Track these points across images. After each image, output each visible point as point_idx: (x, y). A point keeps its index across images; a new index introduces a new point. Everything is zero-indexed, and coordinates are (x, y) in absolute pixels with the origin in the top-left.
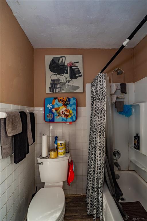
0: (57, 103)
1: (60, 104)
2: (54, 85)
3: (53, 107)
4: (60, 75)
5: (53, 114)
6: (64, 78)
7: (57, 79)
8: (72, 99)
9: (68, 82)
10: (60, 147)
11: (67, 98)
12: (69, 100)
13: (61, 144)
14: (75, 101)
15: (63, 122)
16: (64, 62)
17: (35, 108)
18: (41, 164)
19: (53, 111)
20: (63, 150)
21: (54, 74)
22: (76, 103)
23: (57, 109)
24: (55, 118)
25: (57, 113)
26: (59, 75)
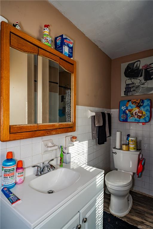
0: (130, 105)
1: (134, 106)
2: (128, 89)
3: (127, 109)
4: (135, 79)
5: (127, 114)
6: (139, 81)
7: (132, 83)
8: (145, 101)
9: (143, 84)
10: (131, 143)
11: (141, 100)
12: (143, 101)
13: (132, 140)
14: (149, 102)
15: (136, 122)
16: (138, 66)
17: (112, 110)
18: (115, 153)
19: (127, 112)
20: (134, 146)
21: (129, 79)
22: (150, 104)
23: (130, 110)
24: (128, 118)
25: (130, 114)
26: (133, 79)
